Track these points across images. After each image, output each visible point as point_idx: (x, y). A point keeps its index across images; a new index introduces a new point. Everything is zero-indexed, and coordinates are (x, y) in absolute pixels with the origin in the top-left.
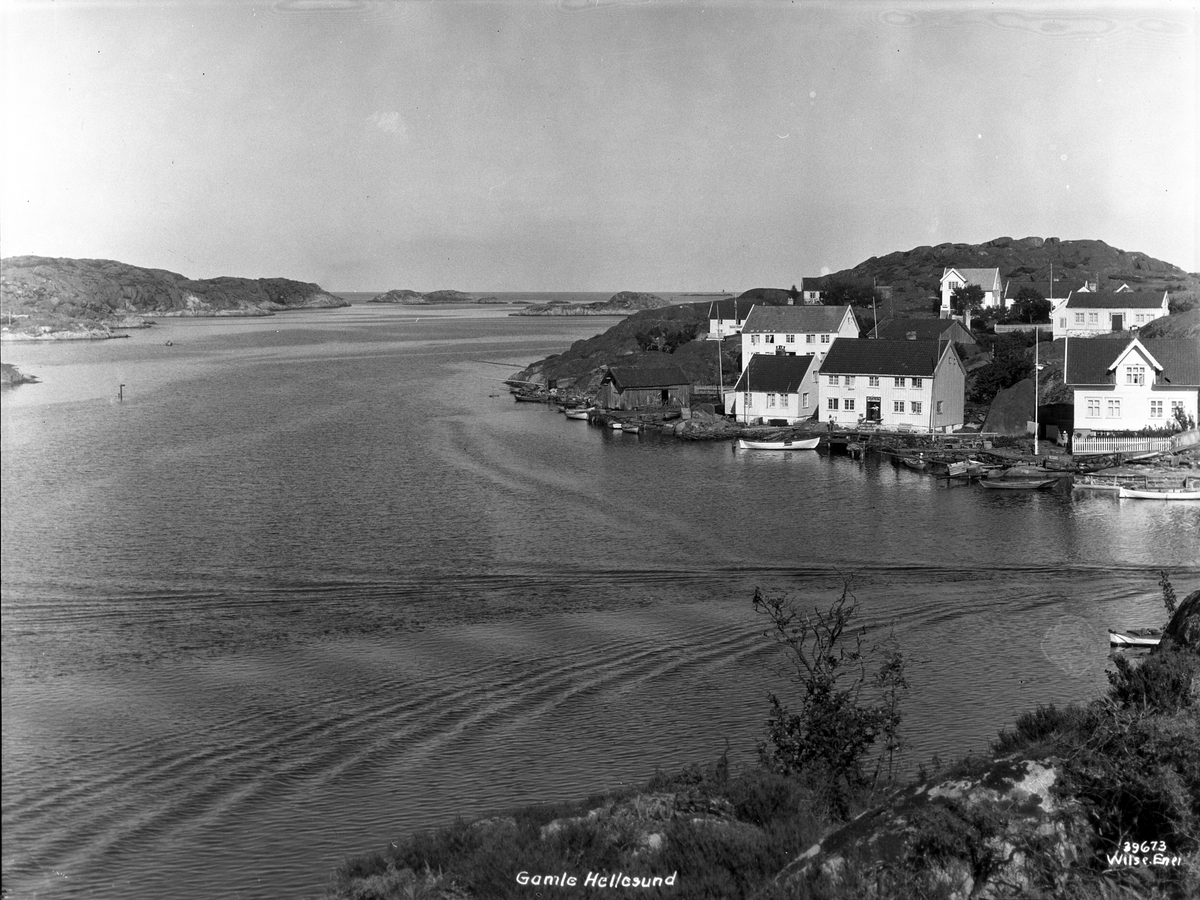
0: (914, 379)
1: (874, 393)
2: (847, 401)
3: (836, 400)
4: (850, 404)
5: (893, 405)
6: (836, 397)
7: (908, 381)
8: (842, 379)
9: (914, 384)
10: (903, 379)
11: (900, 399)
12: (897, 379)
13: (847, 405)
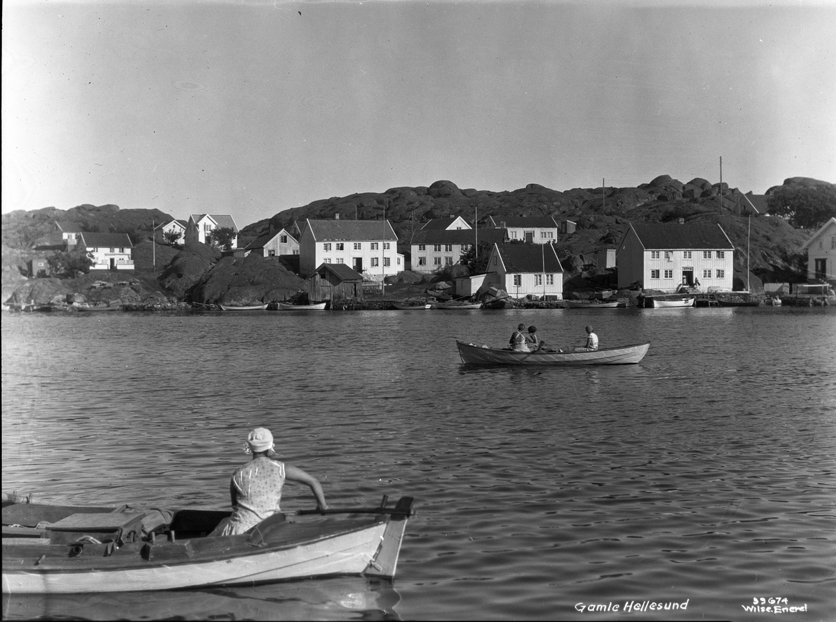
0: (718, 252)
1: (687, 263)
2: (666, 271)
3: (658, 271)
4: (669, 274)
5: (703, 272)
6: (657, 269)
7: (714, 254)
8: (662, 253)
9: (718, 256)
10: (710, 252)
11: (708, 268)
12: (705, 252)
13: (666, 274)
